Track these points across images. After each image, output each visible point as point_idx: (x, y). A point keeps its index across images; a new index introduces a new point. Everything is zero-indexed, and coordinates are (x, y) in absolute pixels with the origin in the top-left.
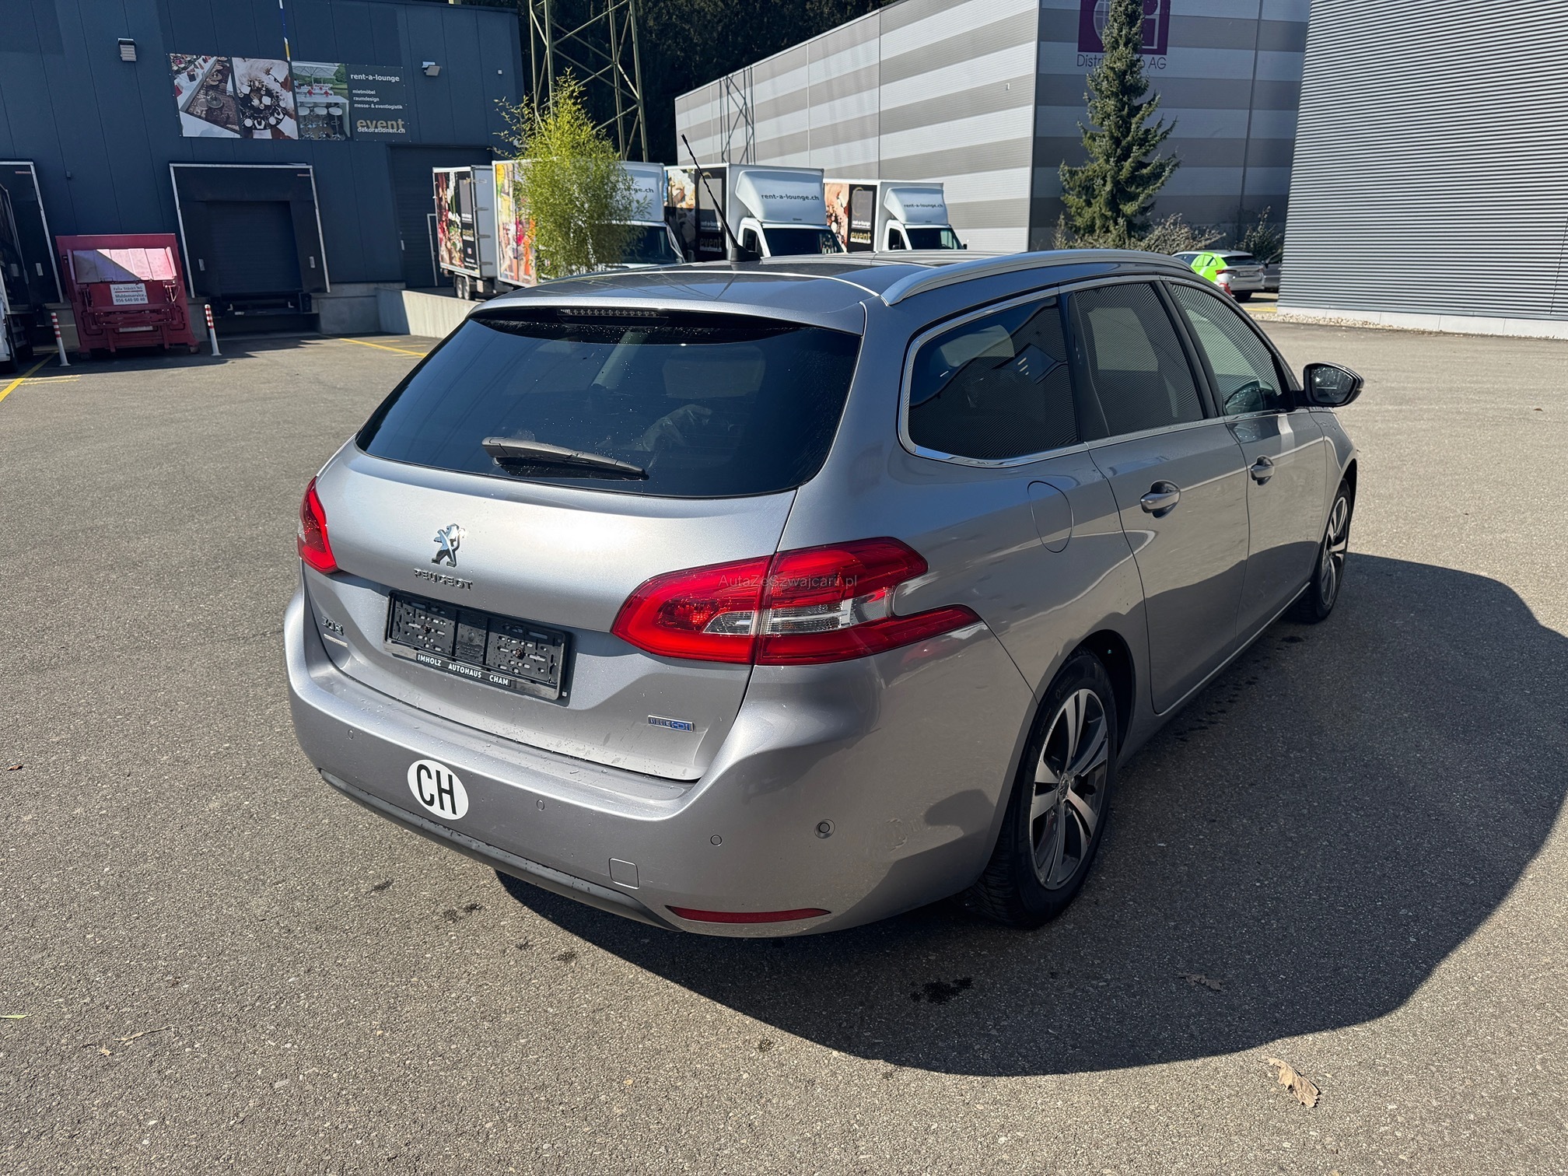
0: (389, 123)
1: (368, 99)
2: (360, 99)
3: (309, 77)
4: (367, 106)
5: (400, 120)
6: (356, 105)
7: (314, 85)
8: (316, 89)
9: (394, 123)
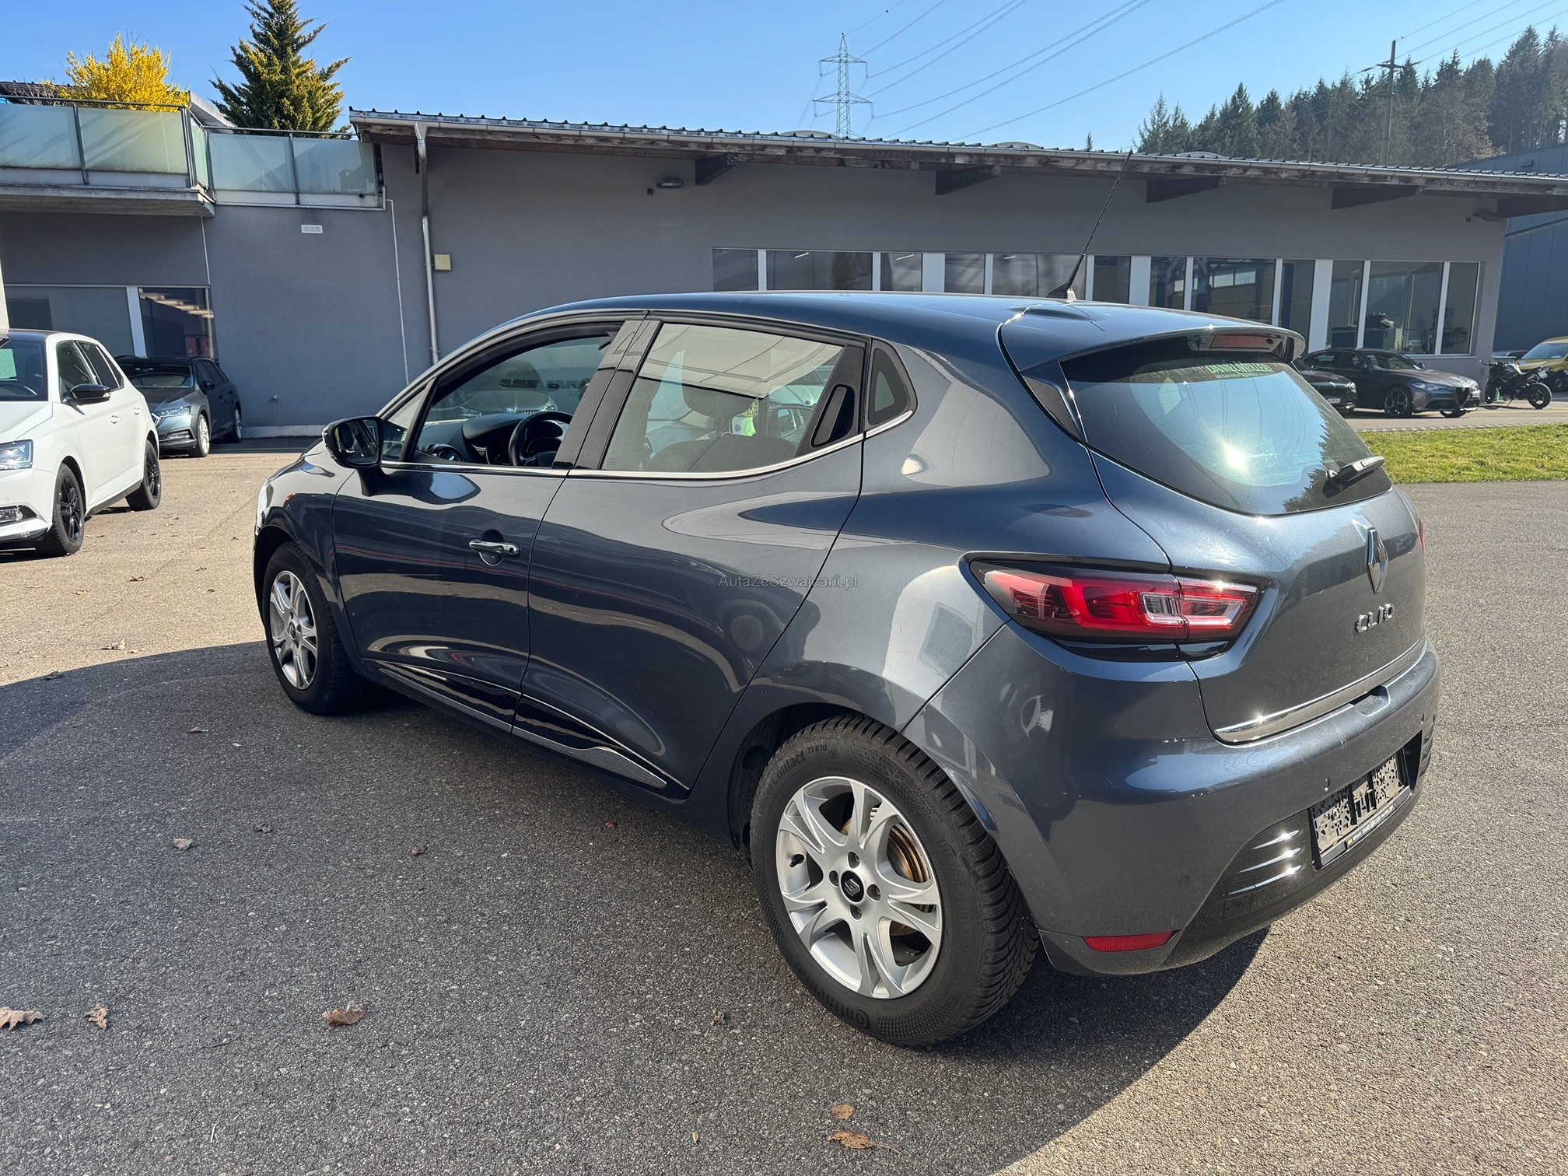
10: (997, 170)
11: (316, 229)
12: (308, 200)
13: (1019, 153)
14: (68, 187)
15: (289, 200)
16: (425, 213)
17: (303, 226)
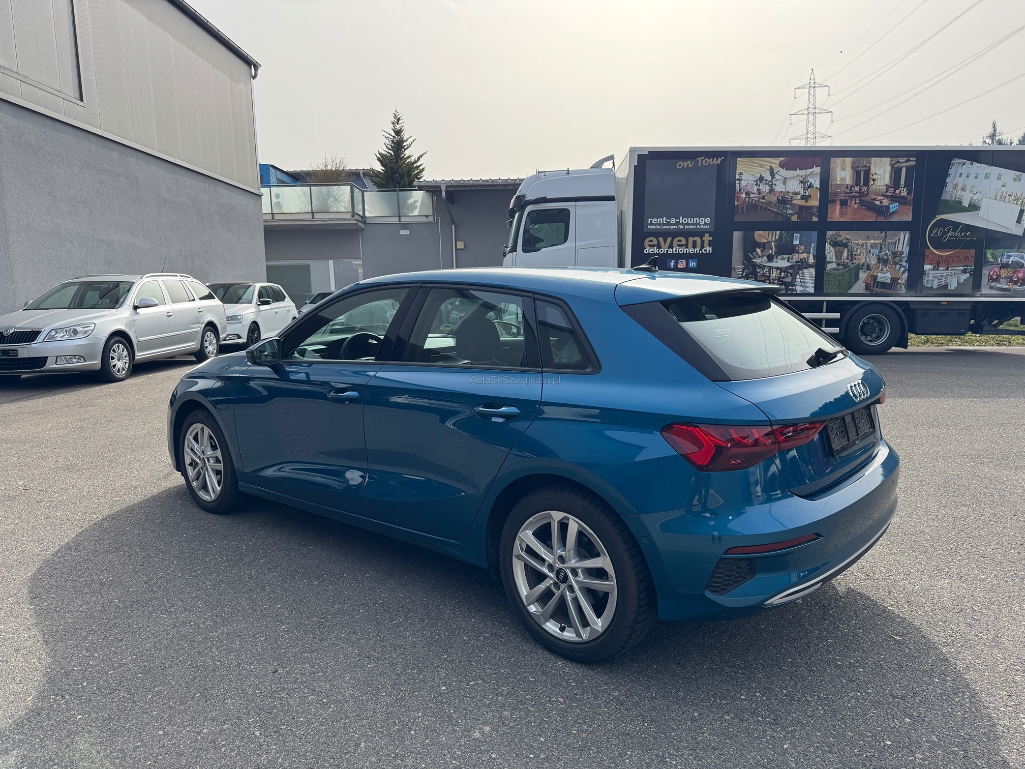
11: (406, 232)
12: (404, 220)
14: (306, 220)
15: (396, 220)
16: (453, 223)
17: (401, 231)
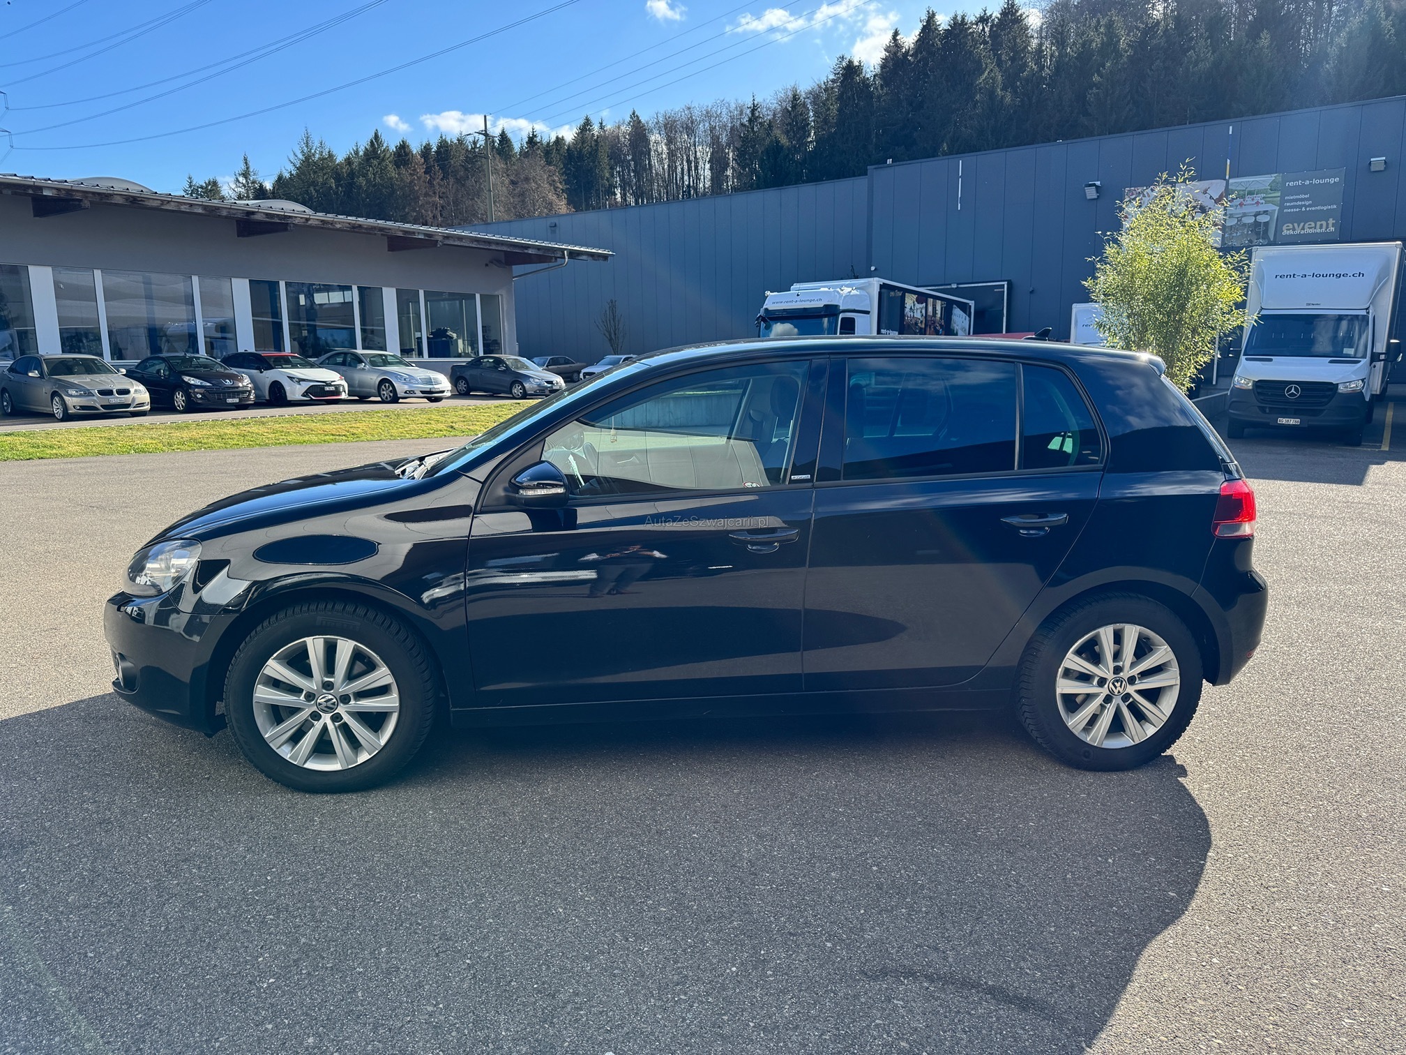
0: (1319, 223)
1: (1301, 203)
2: (1292, 204)
3: (1243, 190)
4: (1298, 210)
5: (1331, 219)
6: (1285, 211)
7: (1247, 197)
8: (1248, 200)
9: (1324, 223)
10: (86, 203)
13: (105, 192)
